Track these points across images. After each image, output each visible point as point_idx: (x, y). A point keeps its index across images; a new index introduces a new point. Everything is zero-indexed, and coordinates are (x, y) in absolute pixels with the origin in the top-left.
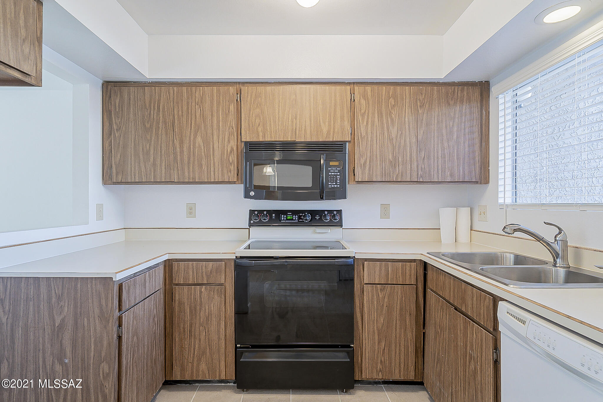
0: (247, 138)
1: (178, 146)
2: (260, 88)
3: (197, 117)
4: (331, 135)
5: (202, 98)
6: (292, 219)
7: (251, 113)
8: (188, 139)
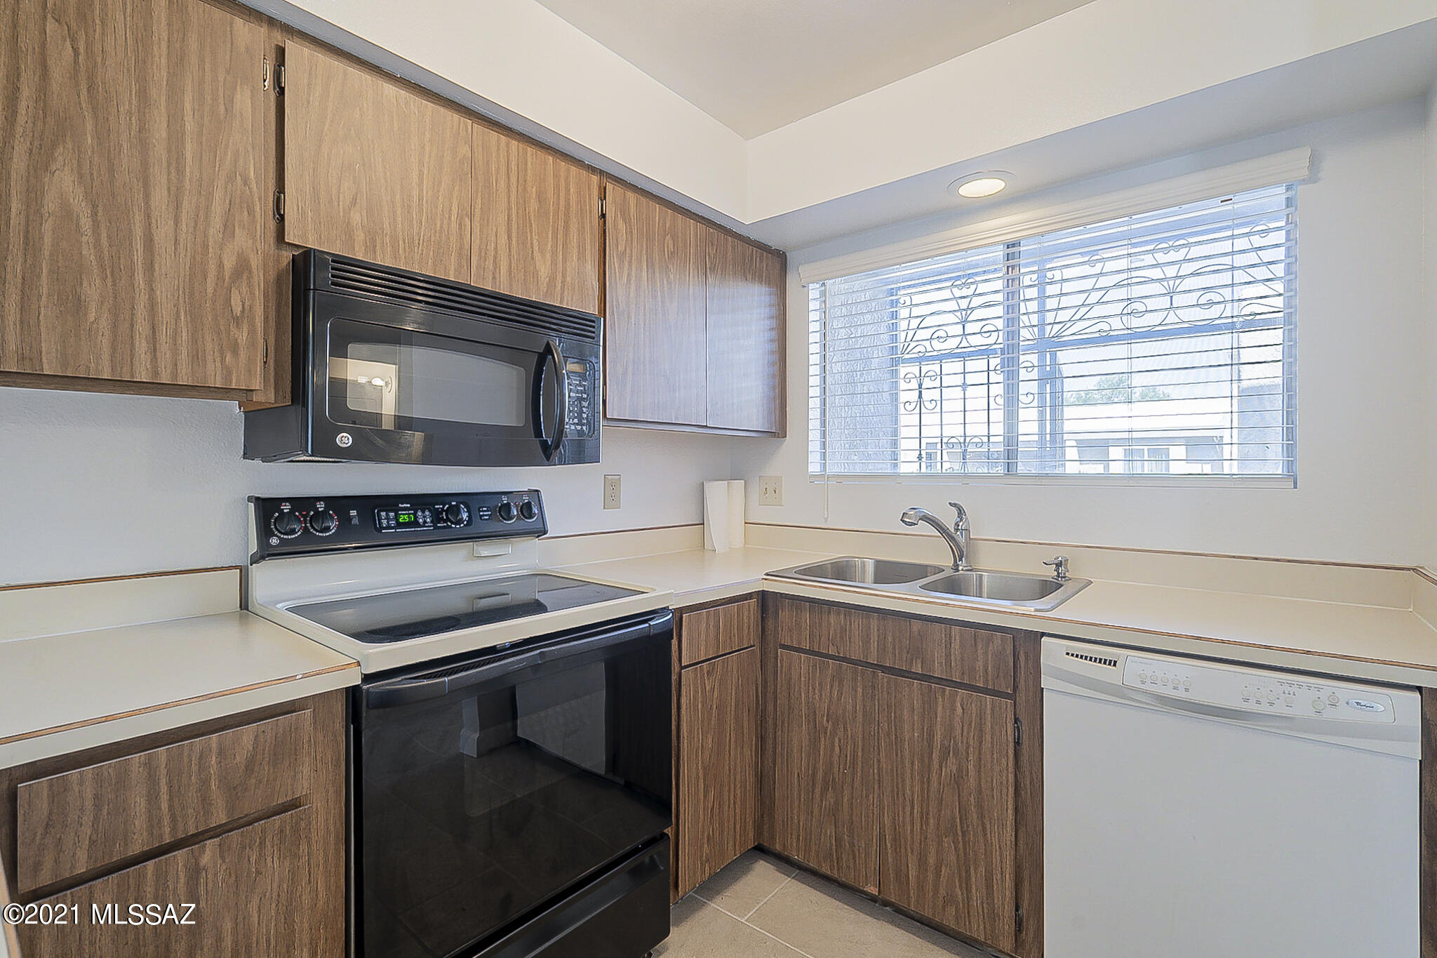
0: (308, 232)
4: (557, 289)
7: (324, 152)
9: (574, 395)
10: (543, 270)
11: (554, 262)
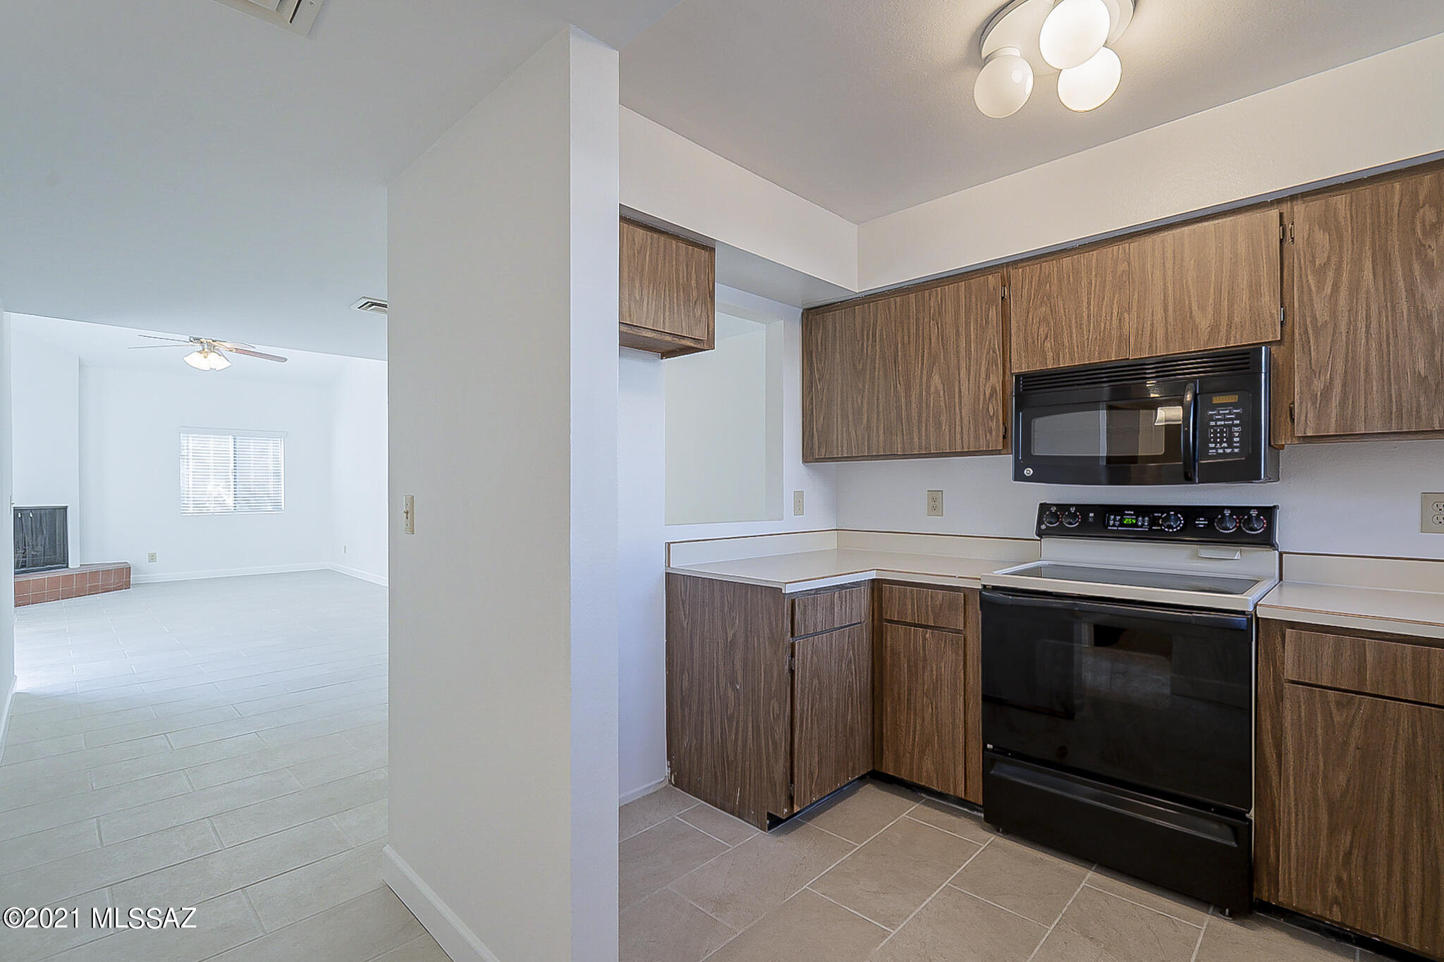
0: (1022, 364)
1: (903, 395)
2: (1049, 267)
3: (933, 341)
4: (1221, 333)
5: (940, 307)
6: (1136, 525)
7: (1030, 317)
8: (918, 381)
9: (1223, 423)
10: (1204, 322)
11: (1217, 312)
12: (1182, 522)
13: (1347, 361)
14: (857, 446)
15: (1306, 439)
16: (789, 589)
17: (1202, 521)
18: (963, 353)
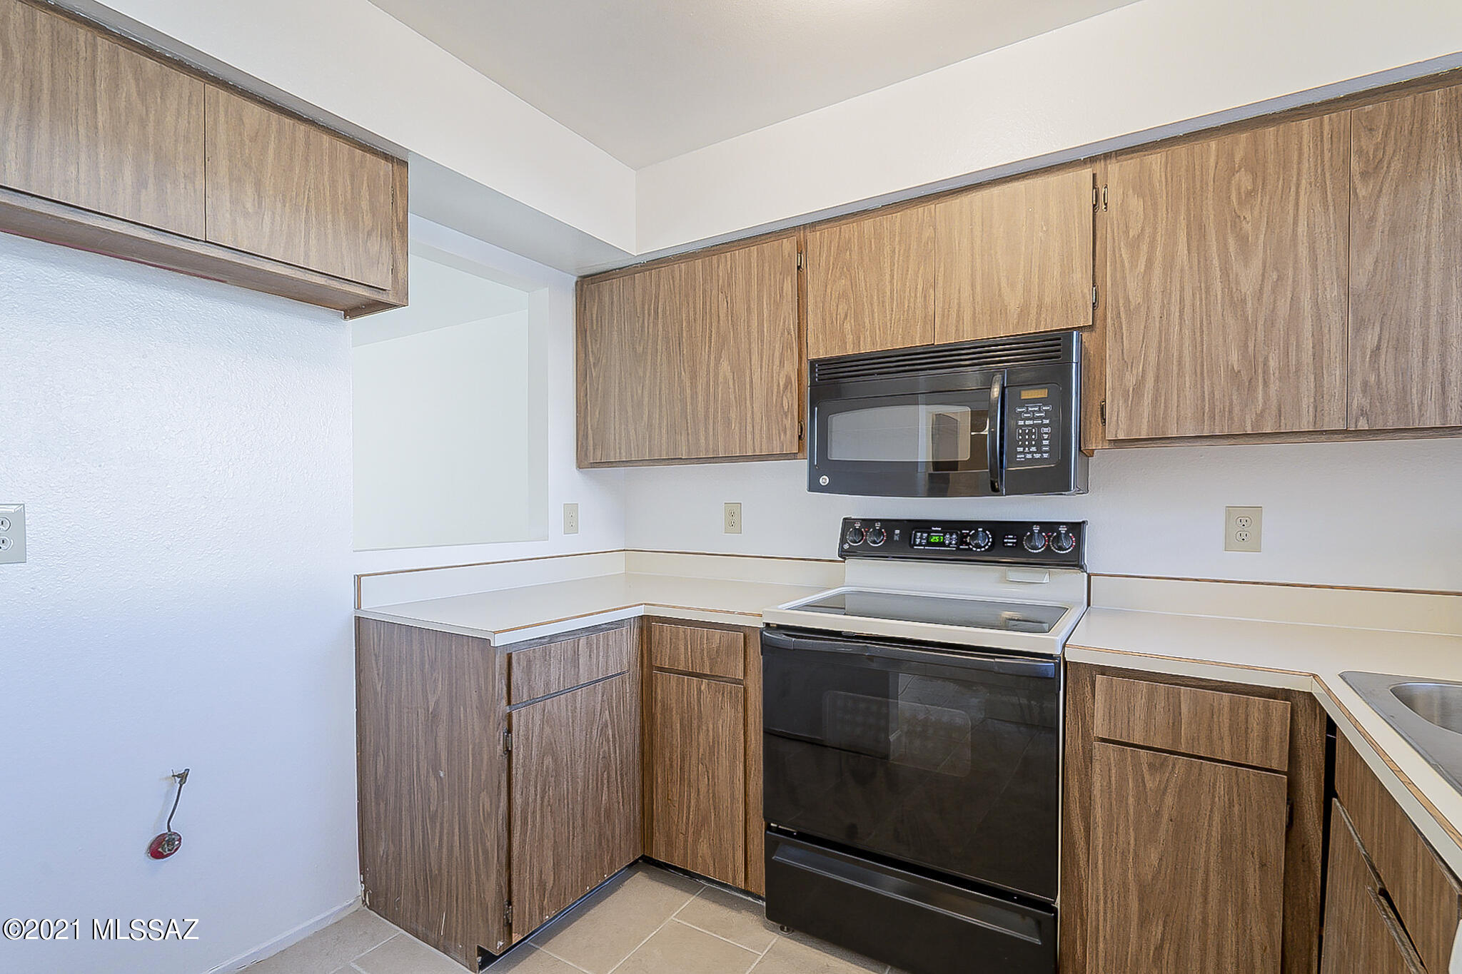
0: (819, 350)
1: (688, 384)
2: (849, 229)
3: (721, 318)
4: (1031, 316)
5: (730, 277)
6: (943, 544)
7: (829, 291)
8: (704, 368)
9: (1031, 422)
10: (1013, 302)
11: (1027, 290)
12: (991, 540)
13: (1160, 351)
14: (636, 448)
15: (1117, 443)
16: (498, 641)
17: (1010, 539)
18: (755, 334)
